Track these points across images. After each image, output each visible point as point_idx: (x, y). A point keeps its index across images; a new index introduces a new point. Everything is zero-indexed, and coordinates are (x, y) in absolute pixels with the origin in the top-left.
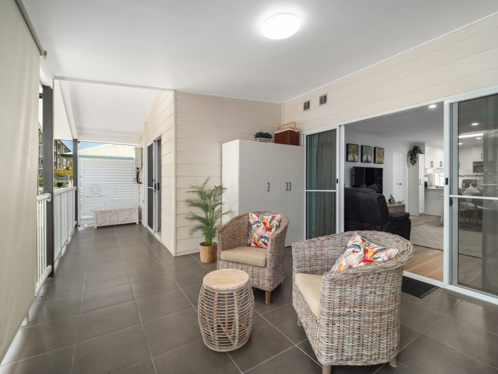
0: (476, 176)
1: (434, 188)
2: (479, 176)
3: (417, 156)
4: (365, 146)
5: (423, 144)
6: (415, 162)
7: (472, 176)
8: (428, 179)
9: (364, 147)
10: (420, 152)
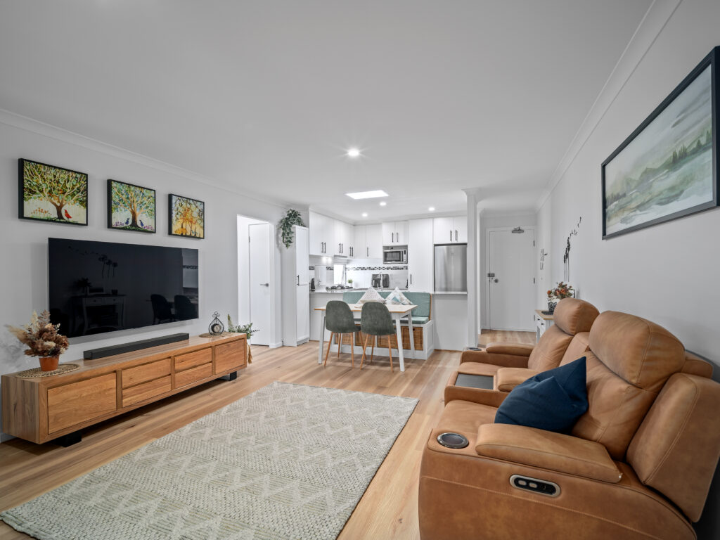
0: (388, 268)
1: (324, 291)
2: (392, 269)
3: (292, 230)
4: (114, 181)
5: (306, 208)
6: (290, 242)
7: (384, 269)
8: (316, 274)
9: (114, 185)
10: (300, 223)
